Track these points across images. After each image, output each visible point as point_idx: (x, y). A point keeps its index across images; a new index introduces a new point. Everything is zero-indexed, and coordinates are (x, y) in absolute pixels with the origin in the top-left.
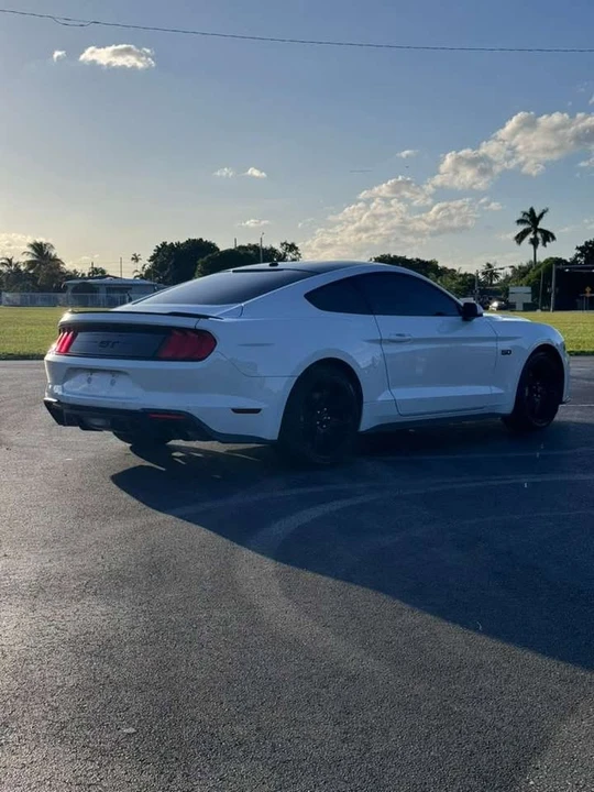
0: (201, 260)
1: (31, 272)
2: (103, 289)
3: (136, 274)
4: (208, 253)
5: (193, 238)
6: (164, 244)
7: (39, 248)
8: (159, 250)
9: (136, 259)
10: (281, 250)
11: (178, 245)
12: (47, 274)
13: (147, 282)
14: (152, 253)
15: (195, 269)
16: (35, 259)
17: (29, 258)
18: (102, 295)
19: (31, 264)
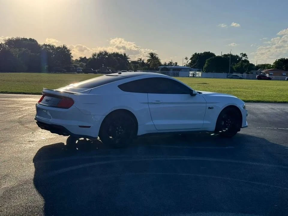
0: (207, 60)
1: (149, 63)
2: (172, 70)
3: (185, 64)
4: (211, 57)
5: (206, 51)
6: (196, 54)
7: (152, 55)
8: (194, 56)
9: (186, 59)
10: (240, 56)
11: (201, 54)
12: (153, 64)
13: (188, 67)
14: (191, 57)
15: (205, 63)
16: (150, 58)
17: (149, 58)
18: (171, 72)
19: (149, 60)
